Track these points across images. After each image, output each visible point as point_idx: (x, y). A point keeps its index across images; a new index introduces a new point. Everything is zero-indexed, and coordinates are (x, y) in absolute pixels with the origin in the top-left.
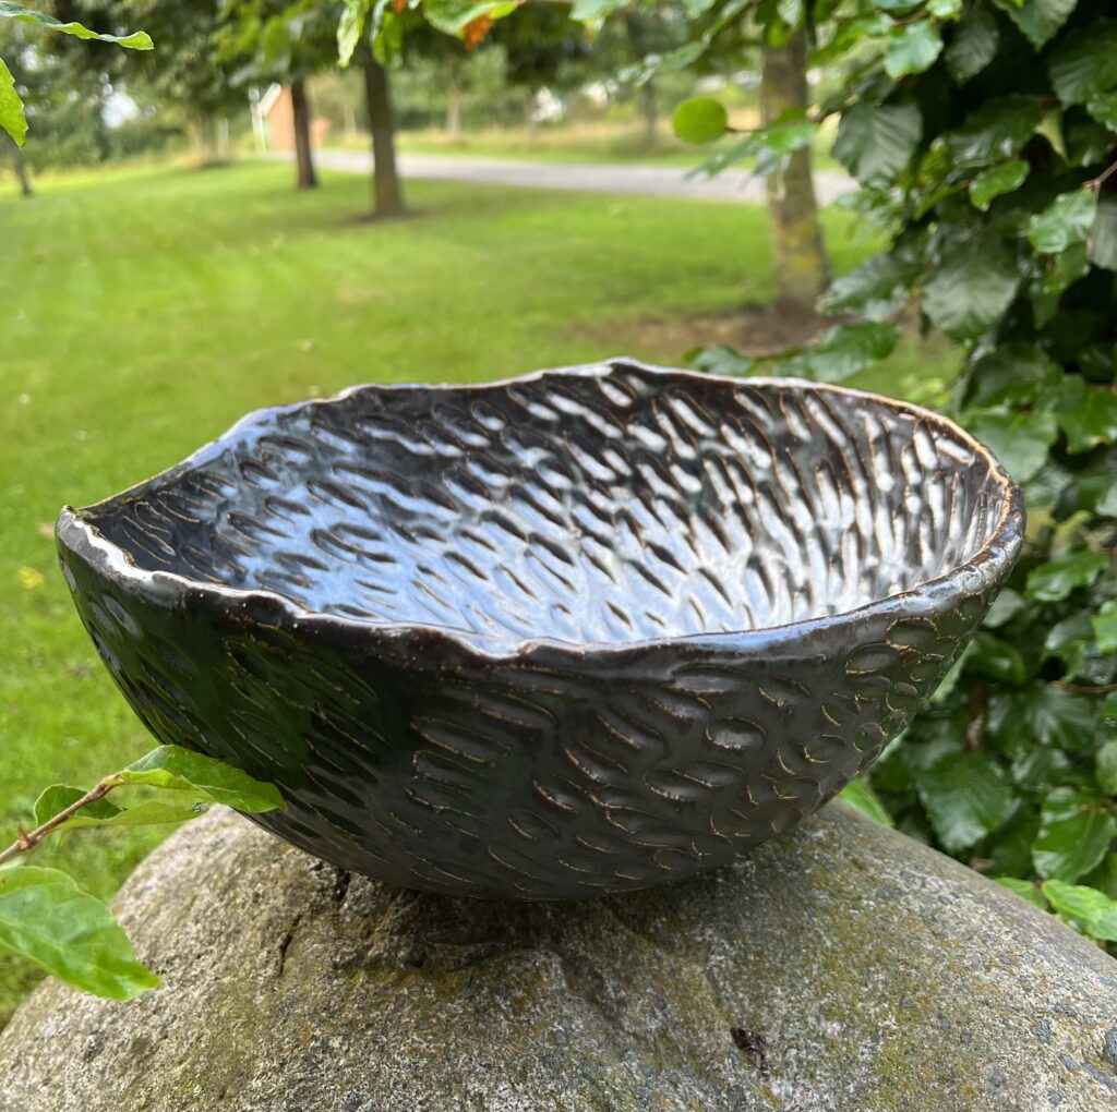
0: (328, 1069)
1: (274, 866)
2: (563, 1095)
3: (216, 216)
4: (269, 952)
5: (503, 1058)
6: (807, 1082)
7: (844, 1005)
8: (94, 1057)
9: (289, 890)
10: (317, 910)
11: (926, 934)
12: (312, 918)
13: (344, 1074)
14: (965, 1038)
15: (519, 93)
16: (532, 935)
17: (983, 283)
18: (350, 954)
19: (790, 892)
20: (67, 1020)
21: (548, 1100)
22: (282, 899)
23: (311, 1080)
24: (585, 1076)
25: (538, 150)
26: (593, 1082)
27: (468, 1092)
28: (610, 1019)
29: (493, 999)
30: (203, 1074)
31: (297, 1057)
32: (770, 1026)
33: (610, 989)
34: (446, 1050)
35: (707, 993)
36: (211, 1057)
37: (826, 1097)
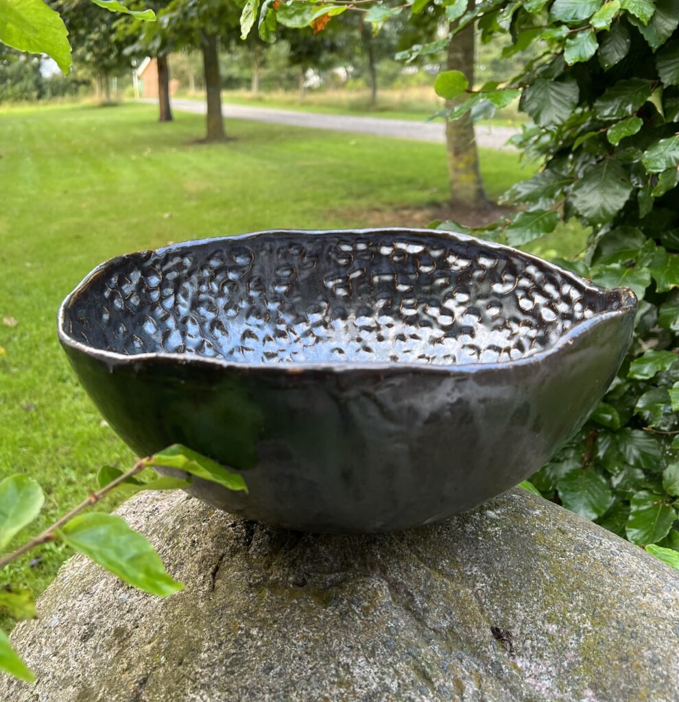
0: (250, 647)
1: (203, 524)
2: (398, 665)
3: (110, 135)
4: (204, 576)
5: (360, 642)
6: (538, 660)
7: (559, 615)
8: (88, 639)
9: (215, 539)
10: (234, 551)
11: (605, 573)
12: (232, 556)
13: (261, 651)
14: (634, 635)
15: (296, 70)
16: (369, 568)
17: (610, 190)
18: (258, 578)
19: (523, 546)
20: (66, 617)
21: (388, 668)
22: (210, 545)
23: (240, 654)
24: (409, 653)
25: (305, 104)
26: (414, 658)
27: (339, 663)
28: (419, 620)
29: (350, 607)
30: (166, 649)
31: (230, 640)
32: (514, 626)
33: (418, 602)
34: (325, 637)
35: (475, 605)
36: (171, 639)
37: (550, 669)
